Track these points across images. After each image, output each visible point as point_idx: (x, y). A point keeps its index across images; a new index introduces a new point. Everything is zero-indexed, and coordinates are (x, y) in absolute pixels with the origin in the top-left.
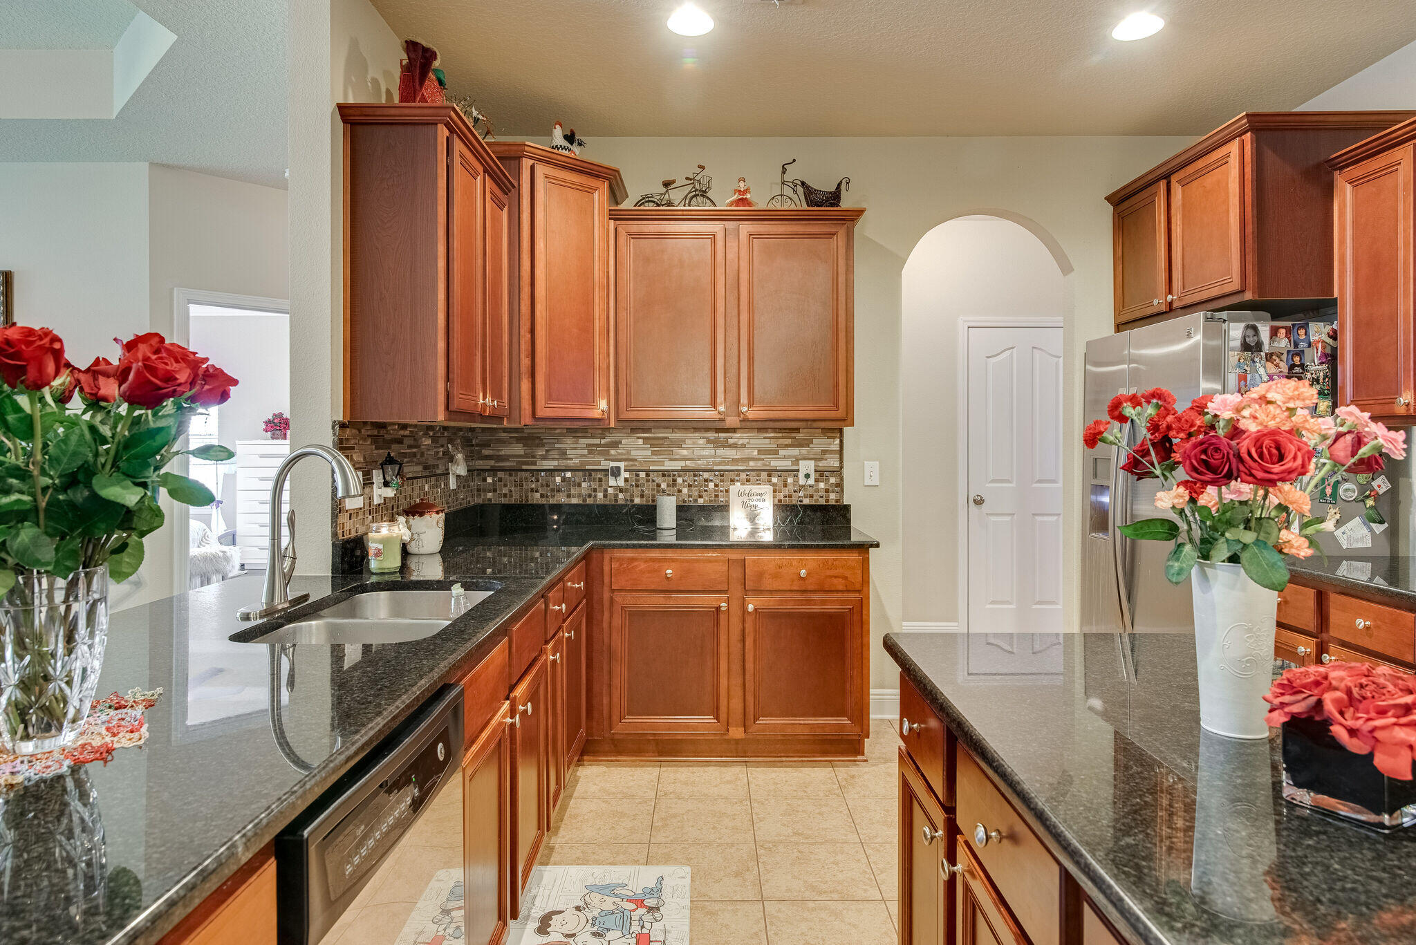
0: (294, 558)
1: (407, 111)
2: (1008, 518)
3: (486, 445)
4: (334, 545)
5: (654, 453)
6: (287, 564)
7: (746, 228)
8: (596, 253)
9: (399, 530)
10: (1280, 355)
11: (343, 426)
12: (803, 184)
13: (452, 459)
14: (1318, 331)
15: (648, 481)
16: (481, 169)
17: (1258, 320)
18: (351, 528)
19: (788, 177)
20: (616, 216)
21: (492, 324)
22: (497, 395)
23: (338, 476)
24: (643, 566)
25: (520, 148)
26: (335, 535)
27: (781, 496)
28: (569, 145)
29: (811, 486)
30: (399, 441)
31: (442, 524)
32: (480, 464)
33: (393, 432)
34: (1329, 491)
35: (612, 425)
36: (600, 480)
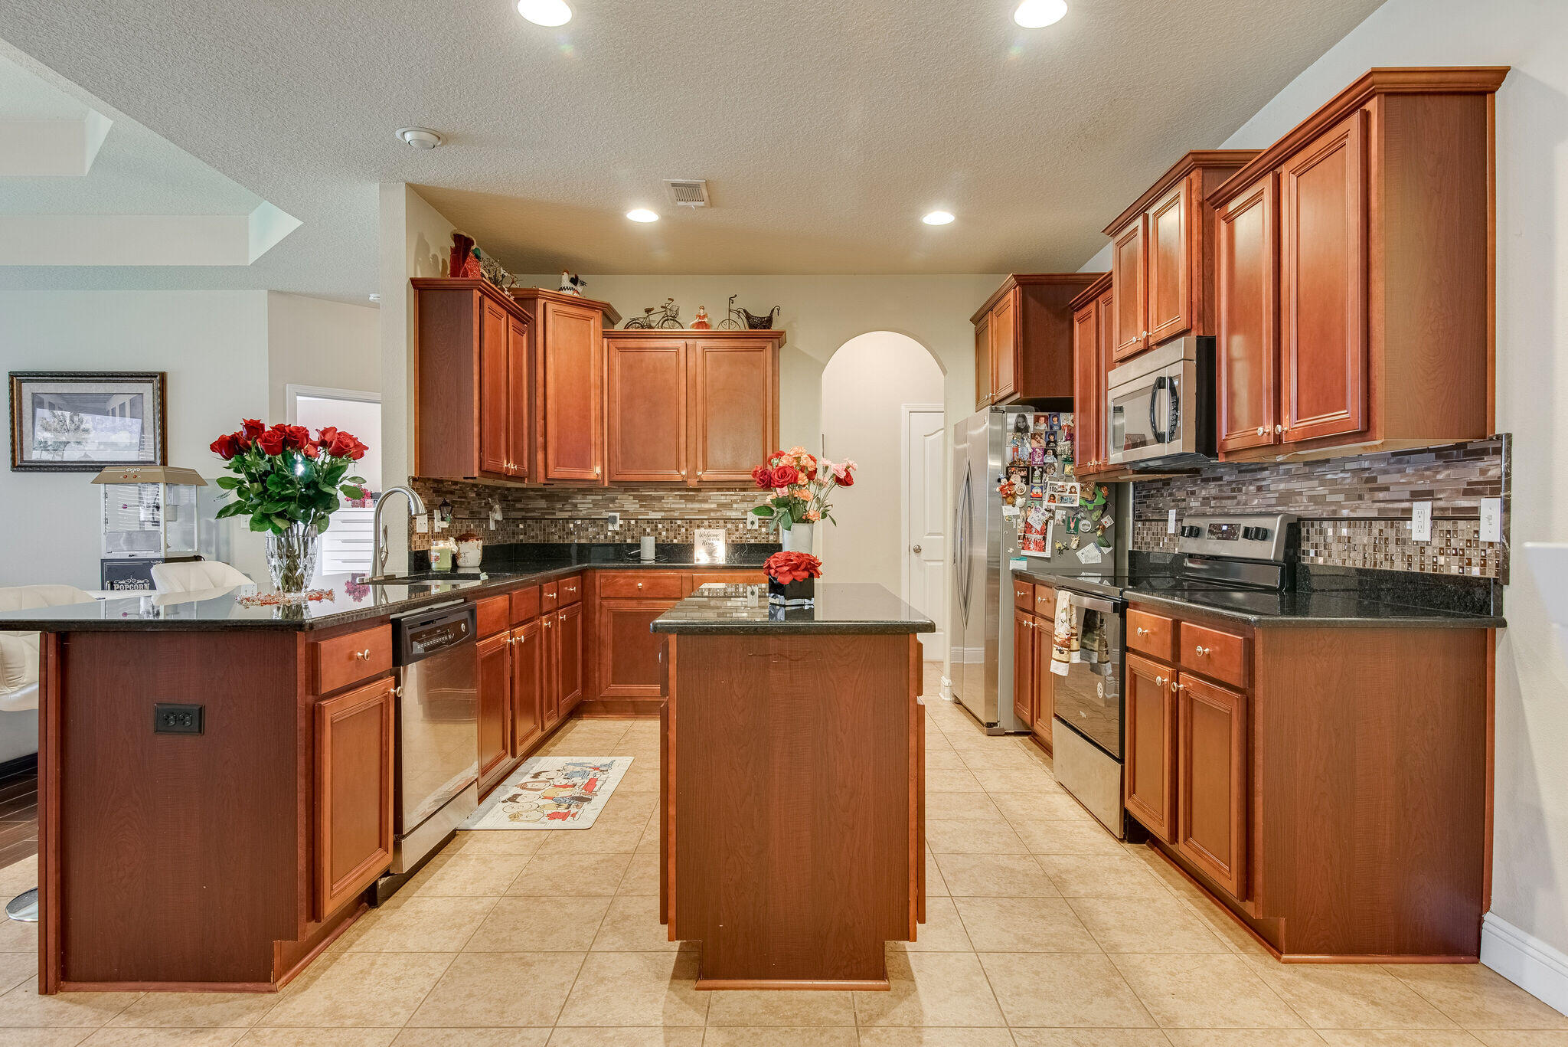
0: (387, 553)
1: (454, 282)
2: (941, 564)
3: (519, 500)
4: (409, 553)
5: (641, 506)
6: (383, 555)
7: (701, 343)
8: (592, 362)
9: (450, 545)
10: (1040, 435)
11: (414, 480)
12: (745, 311)
13: (491, 508)
14: (1065, 419)
15: (637, 526)
16: (505, 313)
17: (1027, 411)
18: (420, 546)
19: (734, 307)
20: (606, 335)
21: (515, 414)
22: (518, 461)
23: (412, 504)
24: (622, 581)
25: (535, 292)
26: (410, 547)
27: (733, 537)
28: (574, 287)
29: (756, 530)
30: (452, 493)
31: (480, 548)
32: (514, 514)
33: (447, 486)
34: (1072, 525)
35: (606, 485)
36: (602, 526)
